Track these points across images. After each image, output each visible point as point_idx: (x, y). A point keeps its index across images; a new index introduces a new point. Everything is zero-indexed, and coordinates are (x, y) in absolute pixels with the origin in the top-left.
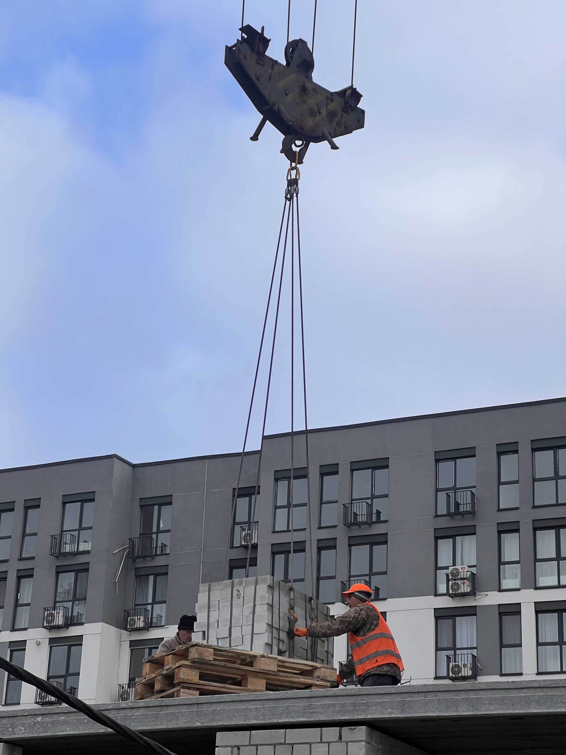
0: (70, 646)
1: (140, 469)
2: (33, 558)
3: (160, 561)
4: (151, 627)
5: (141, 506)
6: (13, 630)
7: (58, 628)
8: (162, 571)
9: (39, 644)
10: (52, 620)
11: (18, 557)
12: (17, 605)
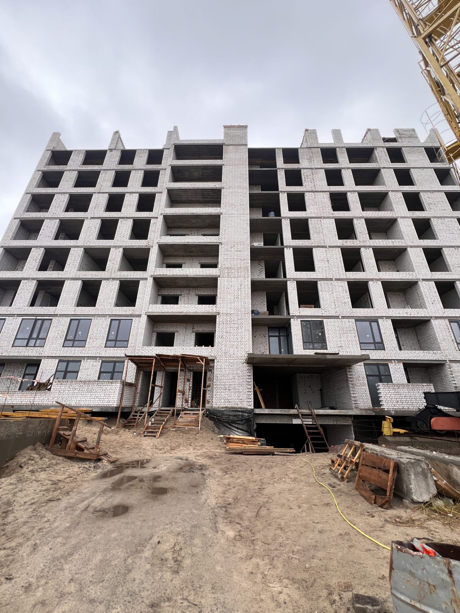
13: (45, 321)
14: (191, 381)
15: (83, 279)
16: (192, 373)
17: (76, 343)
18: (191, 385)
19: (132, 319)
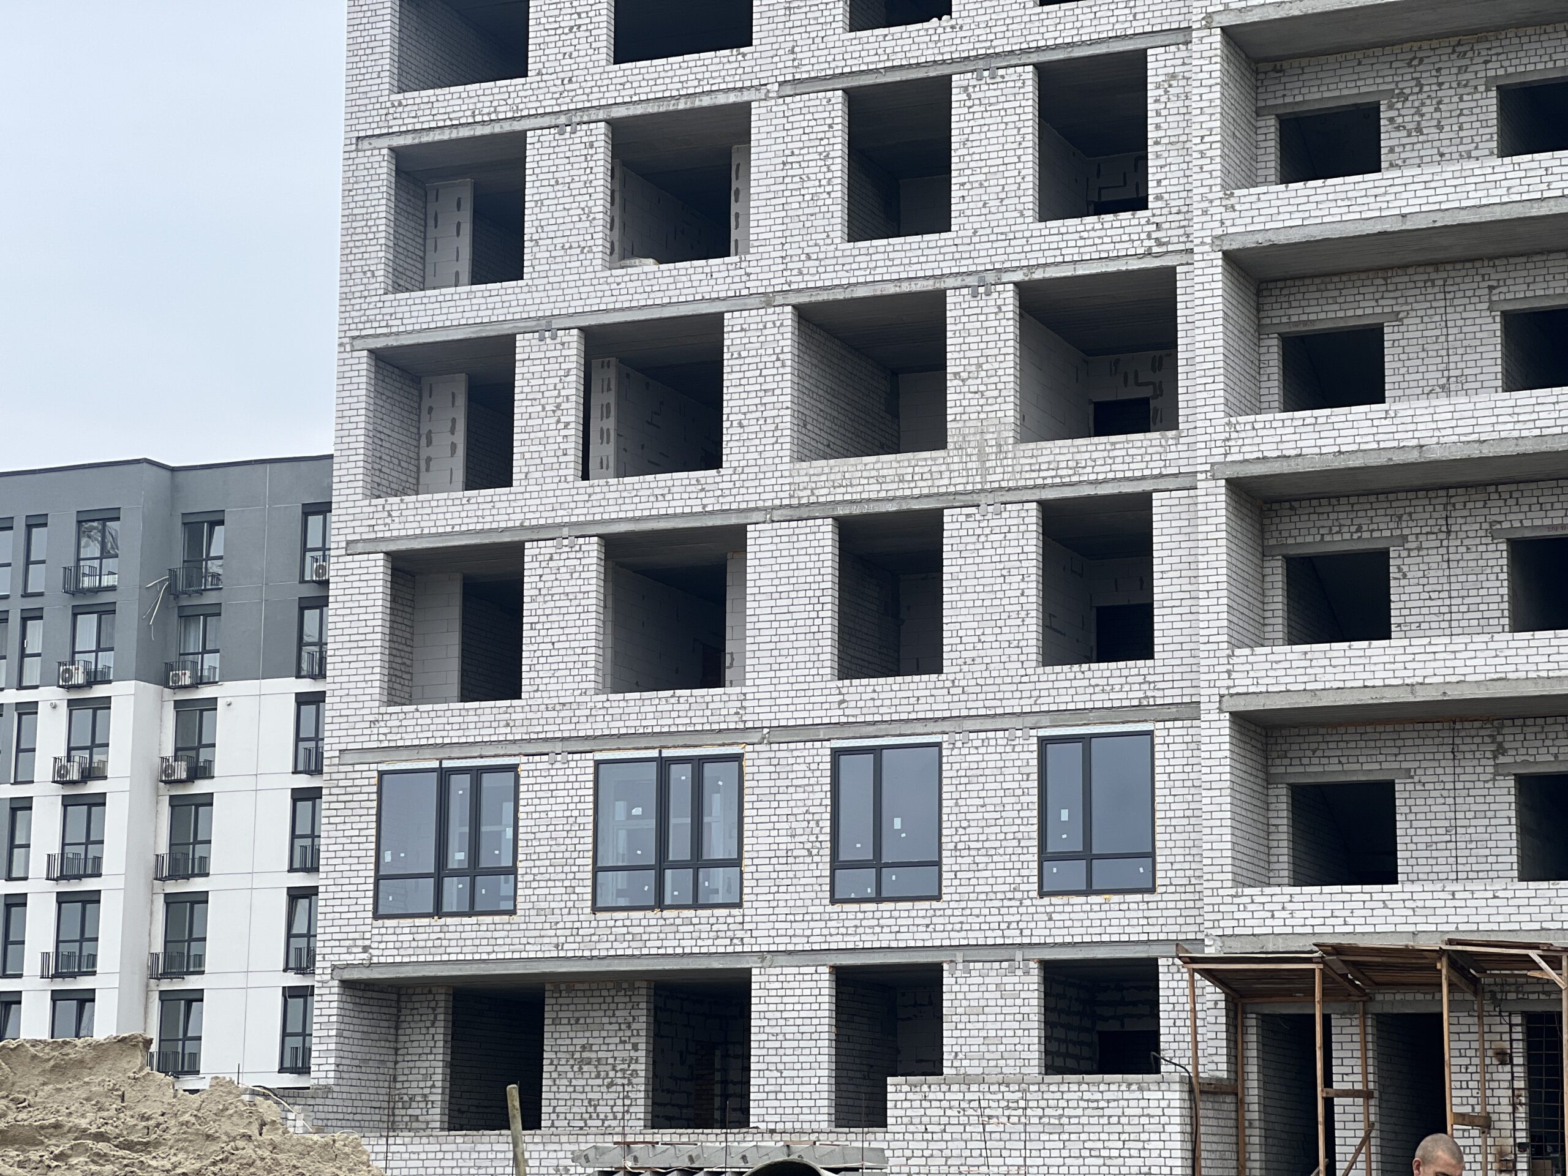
0: (95, 710)
1: (181, 474)
2: (41, 594)
3: (210, 598)
4: (201, 683)
5: (184, 524)
6: (20, 687)
7: (78, 687)
8: (215, 610)
9: (55, 707)
10: (71, 677)
11: (20, 592)
12: (23, 655)
13: (708, 767)
14: (1518, 1060)
15: (841, 511)
16: (1517, 1020)
17: (891, 876)
18: (1520, 1084)
19: (1150, 733)
